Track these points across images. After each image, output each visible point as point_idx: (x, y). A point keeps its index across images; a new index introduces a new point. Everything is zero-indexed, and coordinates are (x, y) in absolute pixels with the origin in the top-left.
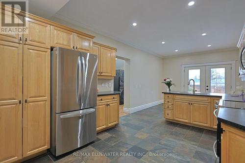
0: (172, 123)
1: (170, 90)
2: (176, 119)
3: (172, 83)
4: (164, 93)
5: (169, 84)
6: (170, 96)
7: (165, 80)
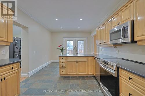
0: (66, 77)
1: (62, 54)
2: (68, 74)
3: (64, 49)
4: (60, 56)
5: (62, 50)
6: (64, 58)
7: (59, 47)
